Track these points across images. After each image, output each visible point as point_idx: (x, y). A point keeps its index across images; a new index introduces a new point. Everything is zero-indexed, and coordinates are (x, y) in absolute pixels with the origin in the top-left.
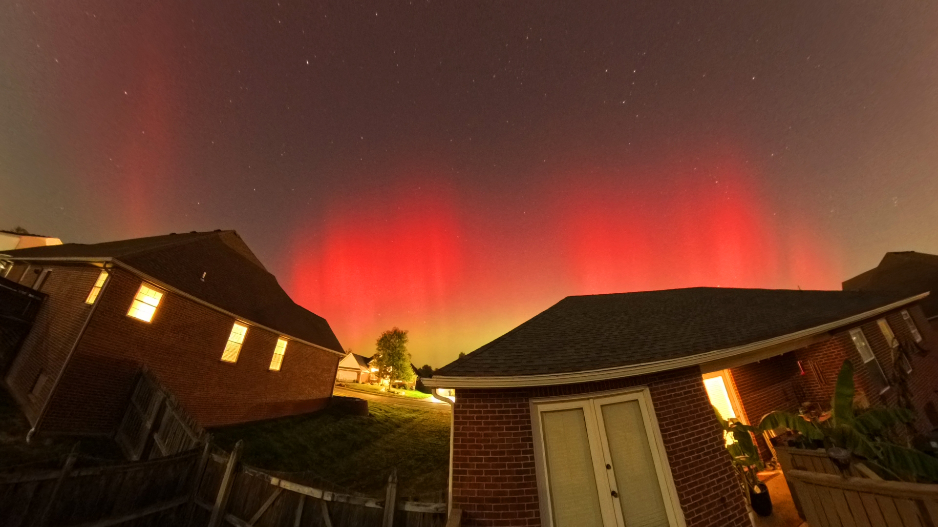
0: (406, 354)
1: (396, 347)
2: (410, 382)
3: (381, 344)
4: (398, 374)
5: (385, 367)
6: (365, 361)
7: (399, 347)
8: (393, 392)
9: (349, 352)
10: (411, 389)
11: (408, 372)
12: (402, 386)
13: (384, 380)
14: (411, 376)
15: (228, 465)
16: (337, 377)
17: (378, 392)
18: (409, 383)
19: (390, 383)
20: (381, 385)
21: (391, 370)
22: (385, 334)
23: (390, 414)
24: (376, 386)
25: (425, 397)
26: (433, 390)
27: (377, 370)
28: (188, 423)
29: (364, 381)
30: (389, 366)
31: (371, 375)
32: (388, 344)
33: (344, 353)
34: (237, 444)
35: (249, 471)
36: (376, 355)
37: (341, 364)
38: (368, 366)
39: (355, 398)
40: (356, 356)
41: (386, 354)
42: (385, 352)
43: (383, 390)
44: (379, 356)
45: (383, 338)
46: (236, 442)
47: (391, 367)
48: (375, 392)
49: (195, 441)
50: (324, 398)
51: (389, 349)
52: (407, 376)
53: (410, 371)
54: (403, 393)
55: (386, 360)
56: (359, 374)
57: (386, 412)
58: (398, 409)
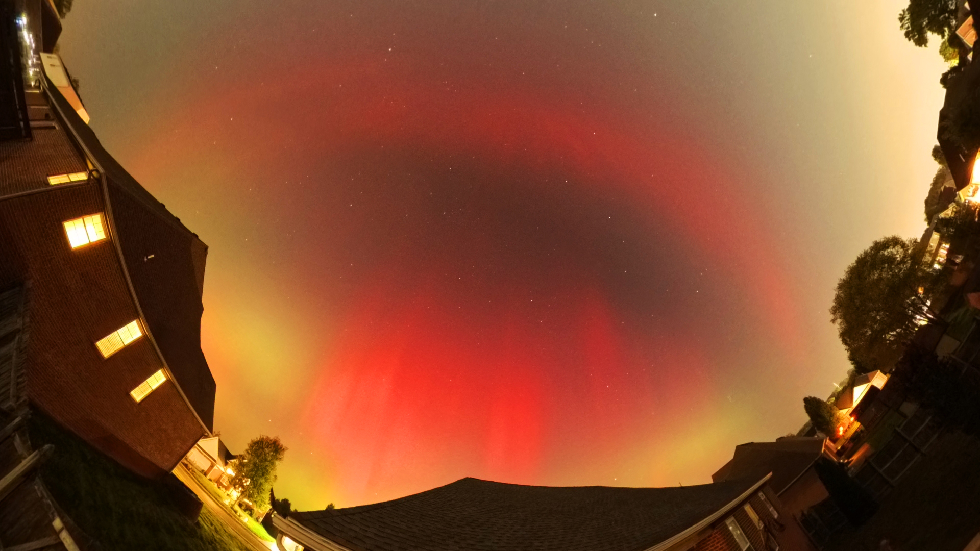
0: (272, 474)
1: (266, 460)
2: (260, 511)
3: (253, 447)
4: (252, 493)
5: (243, 476)
6: (226, 455)
7: (269, 461)
8: (236, 512)
9: (216, 435)
10: (257, 520)
11: (264, 496)
12: (249, 510)
13: (234, 491)
14: (265, 503)
15: (24, 462)
16: (189, 454)
17: (220, 500)
18: (258, 511)
19: (238, 498)
20: (228, 495)
21: (248, 483)
22: (263, 438)
23: (218, 536)
24: (222, 492)
25: (267, 540)
26: (279, 535)
27: (233, 475)
28: (18, 377)
29: (212, 479)
30: (248, 478)
31: (224, 477)
32: (259, 452)
33: (211, 432)
34: (47, 447)
35: (38, 488)
36: (242, 457)
37: (201, 442)
38: (226, 464)
39: (192, 492)
40: (221, 444)
41: (252, 462)
42: (252, 459)
43: (227, 502)
44: (244, 459)
45: (259, 441)
46: (48, 443)
47: (249, 480)
48: (217, 499)
49: (11, 403)
50: (161, 469)
51: (258, 458)
52: (260, 501)
53: (267, 496)
54: (246, 519)
55: (248, 469)
56: (212, 466)
57: (217, 531)
58: (230, 536)
